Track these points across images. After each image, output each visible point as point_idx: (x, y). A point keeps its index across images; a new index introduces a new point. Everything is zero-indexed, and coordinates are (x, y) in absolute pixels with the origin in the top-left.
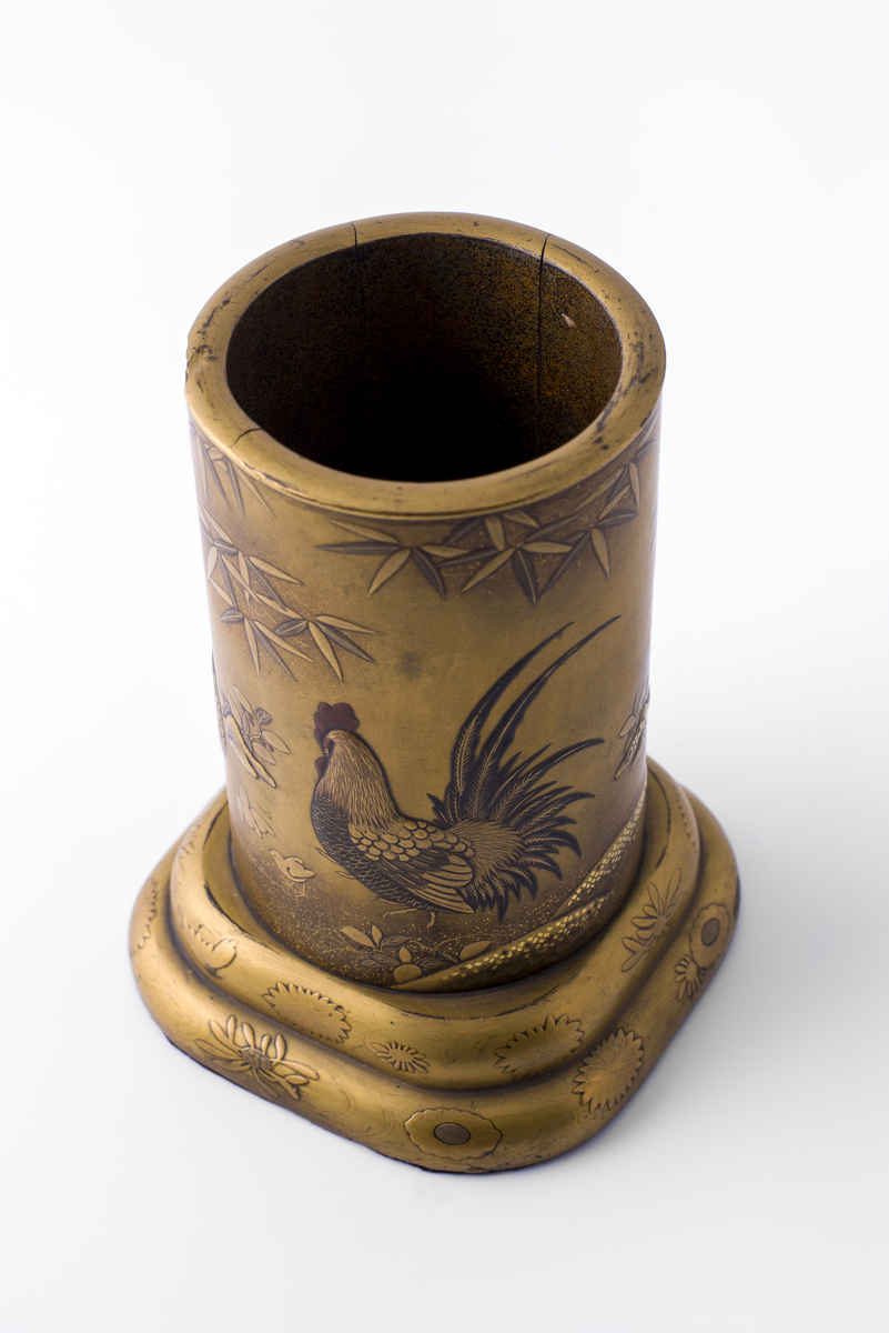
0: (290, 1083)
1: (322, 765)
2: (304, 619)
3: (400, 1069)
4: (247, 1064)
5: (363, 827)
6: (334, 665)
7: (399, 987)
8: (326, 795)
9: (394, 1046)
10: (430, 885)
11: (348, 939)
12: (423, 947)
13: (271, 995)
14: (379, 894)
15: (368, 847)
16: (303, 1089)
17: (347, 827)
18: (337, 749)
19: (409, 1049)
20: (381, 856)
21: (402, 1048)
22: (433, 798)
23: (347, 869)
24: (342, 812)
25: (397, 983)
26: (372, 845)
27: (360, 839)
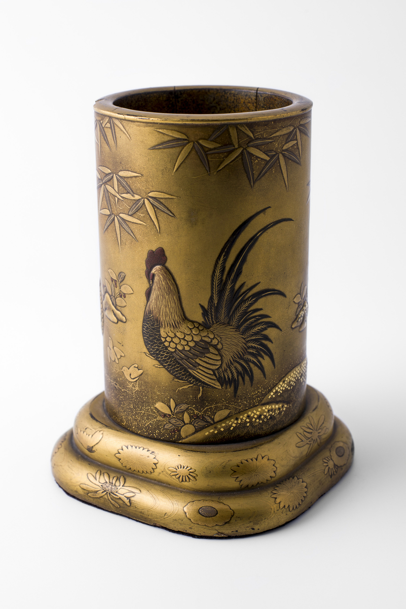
0: (126, 497)
1: (148, 294)
2: (142, 198)
3: (182, 481)
4: (105, 491)
5: (168, 329)
6: (156, 223)
7: (184, 441)
8: (150, 312)
9: (179, 467)
10: (200, 367)
11: (158, 411)
12: (196, 412)
13: (119, 453)
14: (175, 375)
15: (170, 342)
16: (132, 499)
17: (159, 331)
18: (156, 278)
19: (187, 467)
20: (176, 348)
21: (184, 468)
22: (202, 307)
23: (159, 361)
24: (157, 321)
25: (183, 439)
26: (172, 341)
27: (165, 338)
